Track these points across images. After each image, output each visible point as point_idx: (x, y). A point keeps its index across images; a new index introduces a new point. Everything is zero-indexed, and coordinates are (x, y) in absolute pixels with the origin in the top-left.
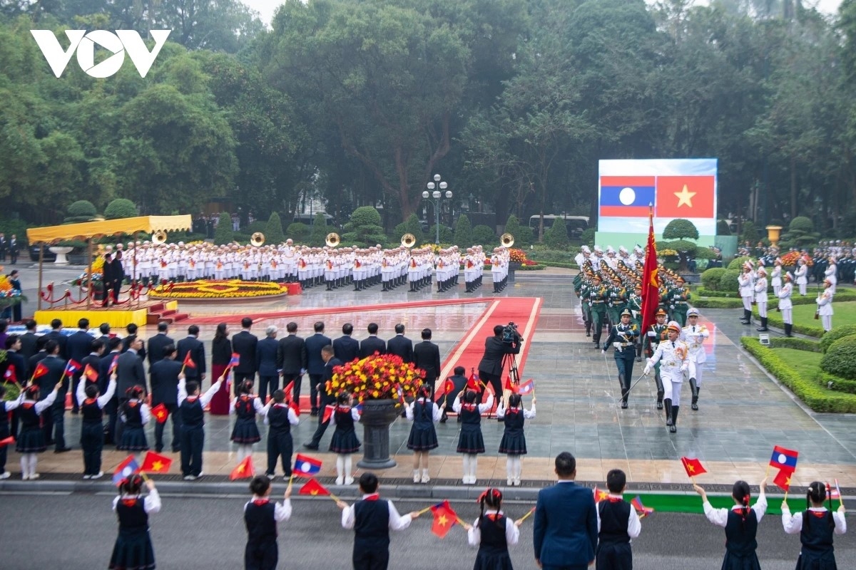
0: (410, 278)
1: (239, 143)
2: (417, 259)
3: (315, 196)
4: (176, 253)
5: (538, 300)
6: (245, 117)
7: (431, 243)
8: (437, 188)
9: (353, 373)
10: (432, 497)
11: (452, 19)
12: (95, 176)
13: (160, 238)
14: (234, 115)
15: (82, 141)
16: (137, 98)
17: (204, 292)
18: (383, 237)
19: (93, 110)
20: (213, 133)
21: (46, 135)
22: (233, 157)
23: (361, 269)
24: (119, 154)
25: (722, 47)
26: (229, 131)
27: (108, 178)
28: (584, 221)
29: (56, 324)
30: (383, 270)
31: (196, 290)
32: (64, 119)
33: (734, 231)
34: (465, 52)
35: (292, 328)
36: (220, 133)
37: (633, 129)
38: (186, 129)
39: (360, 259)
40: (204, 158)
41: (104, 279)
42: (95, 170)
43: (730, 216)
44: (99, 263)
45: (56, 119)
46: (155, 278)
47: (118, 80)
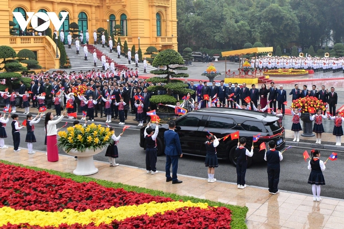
1: (299, 22)
4: (274, 59)
6: (302, 13)
12: (253, 35)
14: (298, 13)
15: (249, 23)
16: (266, 9)
17: (280, 73)
19: (253, 13)
20: (291, 19)
21: (239, 22)
22: (298, 27)
24: (261, 27)
26: (296, 18)
27: (257, 36)
31: (278, 72)
32: (244, 17)
36: (293, 19)
38: (282, 18)
40: (288, 28)
42: (254, 33)
44: (246, 63)
45: (242, 17)
46: (267, 68)
47: (260, 3)
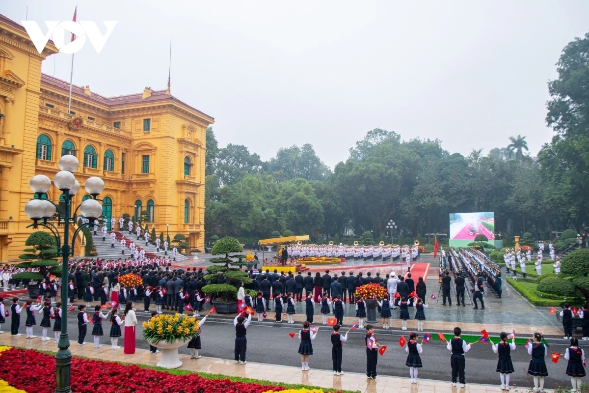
0: (383, 256)
1: (324, 211)
2: (385, 249)
3: (350, 228)
4: (305, 247)
5: (429, 264)
6: (326, 202)
7: (390, 244)
8: (392, 225)
9: (363, 290)
10: (391, 334)
11: (395, 166)
12: (279, 223)
13: (300, 243)
14: (323, 201)
15: (275, 211)
16: (292, 197)
17: (314, 261)
18: (373, 242)
19: (279, 202)
20: (316, 208)
21: (265, 210)
22: (323, 216)
23: (366, 253)
24: (287, 216)
25: (494, 171)
26: (321, 207)
27: (284, 223)
28: (445, 236)
29: (267, 271)
30: (373, 254)
31: (311, 260)
32: (270, 205)
33: (502, 238)
34: (400, 177)
35: (343, 273)
36: (318, 208)
37: (461, 202)
38: (308, 207)
39: (365, 249)
40: (313, 216)
41: (282, 256)
42: (280, 221)
43: (500, 233)
44: (280, 251)
45: (268, 205)
46: (299, 256)
47: (286, 192)
